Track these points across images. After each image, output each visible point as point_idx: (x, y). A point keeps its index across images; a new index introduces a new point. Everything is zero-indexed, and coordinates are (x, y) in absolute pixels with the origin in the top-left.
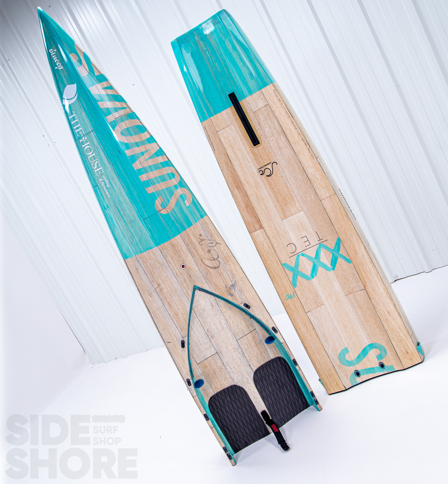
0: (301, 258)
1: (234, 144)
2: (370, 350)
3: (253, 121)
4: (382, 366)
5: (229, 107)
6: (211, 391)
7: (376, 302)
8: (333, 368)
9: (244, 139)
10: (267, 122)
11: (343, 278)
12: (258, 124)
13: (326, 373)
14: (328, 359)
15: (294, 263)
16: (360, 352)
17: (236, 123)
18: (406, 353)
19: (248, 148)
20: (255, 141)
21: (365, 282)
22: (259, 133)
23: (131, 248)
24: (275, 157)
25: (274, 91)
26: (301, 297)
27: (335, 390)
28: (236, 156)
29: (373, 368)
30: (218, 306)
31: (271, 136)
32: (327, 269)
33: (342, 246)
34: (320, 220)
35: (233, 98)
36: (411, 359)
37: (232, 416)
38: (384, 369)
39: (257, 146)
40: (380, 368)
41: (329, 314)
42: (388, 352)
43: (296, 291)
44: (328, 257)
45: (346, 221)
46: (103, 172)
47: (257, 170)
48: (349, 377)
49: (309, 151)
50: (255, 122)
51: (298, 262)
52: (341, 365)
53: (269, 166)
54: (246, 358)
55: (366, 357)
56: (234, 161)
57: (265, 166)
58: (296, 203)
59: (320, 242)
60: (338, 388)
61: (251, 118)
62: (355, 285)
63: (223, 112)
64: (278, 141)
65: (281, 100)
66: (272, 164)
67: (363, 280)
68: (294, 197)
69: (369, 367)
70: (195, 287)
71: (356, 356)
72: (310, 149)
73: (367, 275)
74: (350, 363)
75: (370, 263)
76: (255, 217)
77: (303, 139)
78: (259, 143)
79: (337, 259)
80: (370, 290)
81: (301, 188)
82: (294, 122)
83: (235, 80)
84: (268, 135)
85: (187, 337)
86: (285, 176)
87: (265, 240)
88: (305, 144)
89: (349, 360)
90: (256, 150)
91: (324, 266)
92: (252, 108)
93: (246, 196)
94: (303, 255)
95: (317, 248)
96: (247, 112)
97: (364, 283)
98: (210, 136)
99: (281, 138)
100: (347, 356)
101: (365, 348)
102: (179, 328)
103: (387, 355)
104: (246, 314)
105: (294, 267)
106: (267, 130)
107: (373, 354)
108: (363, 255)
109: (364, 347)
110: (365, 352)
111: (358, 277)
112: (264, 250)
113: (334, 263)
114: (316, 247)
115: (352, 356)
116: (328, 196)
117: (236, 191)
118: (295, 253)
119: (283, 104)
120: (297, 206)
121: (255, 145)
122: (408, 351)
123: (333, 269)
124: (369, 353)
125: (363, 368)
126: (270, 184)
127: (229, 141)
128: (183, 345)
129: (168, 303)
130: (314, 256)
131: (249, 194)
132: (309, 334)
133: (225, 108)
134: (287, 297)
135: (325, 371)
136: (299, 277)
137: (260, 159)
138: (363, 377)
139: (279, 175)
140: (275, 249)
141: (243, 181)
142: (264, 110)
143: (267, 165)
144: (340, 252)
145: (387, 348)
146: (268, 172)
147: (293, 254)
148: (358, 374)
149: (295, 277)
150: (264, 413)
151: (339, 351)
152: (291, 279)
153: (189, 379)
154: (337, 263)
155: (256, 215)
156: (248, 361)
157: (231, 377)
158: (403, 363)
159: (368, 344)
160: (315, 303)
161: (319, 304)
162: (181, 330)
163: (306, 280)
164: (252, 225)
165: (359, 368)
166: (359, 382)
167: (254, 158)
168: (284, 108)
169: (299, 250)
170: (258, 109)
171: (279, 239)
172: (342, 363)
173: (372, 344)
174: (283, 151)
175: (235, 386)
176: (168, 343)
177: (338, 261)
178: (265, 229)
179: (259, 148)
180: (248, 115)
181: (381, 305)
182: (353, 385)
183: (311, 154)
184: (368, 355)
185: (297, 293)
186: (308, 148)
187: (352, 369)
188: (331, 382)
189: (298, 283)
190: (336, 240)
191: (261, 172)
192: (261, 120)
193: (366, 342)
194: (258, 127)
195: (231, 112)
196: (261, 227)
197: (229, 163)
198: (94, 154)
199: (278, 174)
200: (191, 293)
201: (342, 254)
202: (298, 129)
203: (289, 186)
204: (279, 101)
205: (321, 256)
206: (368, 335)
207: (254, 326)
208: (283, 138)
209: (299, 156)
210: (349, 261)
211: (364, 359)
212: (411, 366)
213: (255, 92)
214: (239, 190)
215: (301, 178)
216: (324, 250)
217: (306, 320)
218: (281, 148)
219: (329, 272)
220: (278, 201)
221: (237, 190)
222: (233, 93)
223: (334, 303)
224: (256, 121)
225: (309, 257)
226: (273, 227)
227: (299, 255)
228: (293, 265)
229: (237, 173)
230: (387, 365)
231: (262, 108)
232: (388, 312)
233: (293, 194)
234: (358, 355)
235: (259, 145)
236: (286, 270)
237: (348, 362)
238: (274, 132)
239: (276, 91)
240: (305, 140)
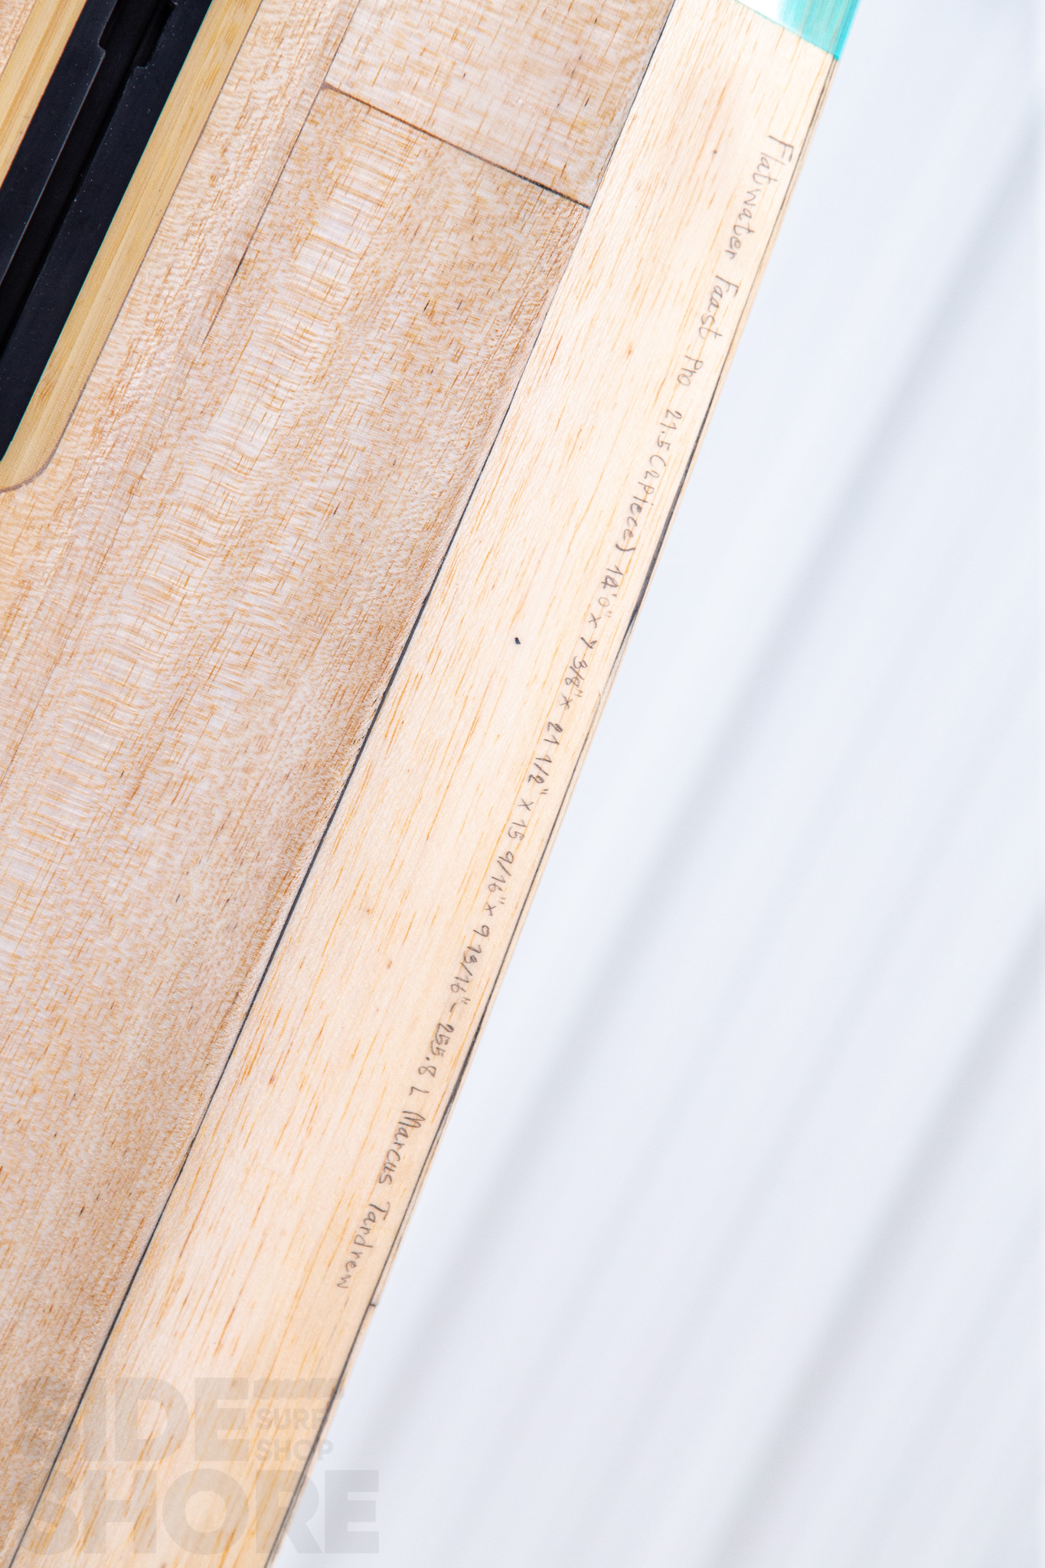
3: (205, 157)
10: (335, 352)
22: (118, 343)
25: (774, 150)
31: (211, 532)
49: (387, 1143)
61: (230, 102)
64: (225, 676)
65: (731, 305)
72: (420, 1138)
77: (472, 956)
82: (593, 679)
84: (189, 491)
88: (442, 1033)
99: (288, 678)
106: (243, 425)
119: (704, 380)
142: (461, 210)
168: (670, 437)
170: (416, 107)
174: (144, 833)
183: (382, 1194)
186: (414, 1104)
192: (309, 257)
194: (176, 280)
202: (545, 810)
204: (703, 307)
218: (151, 782)
224: (244, 193)
231: (466, 165)
238: (287, 544)
239: (782, 172)
240: (477, 992)
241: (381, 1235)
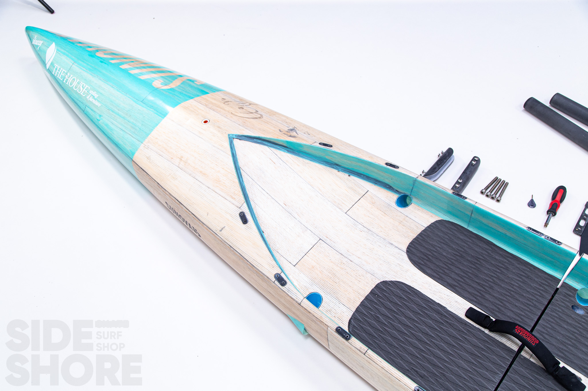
6: (344, 309)
23: (136, 139)
30: (284, 163)
37: (411, 344)
46: (89, 88)
54: (377, 235)
70: (230, 136)
85: (245, 205)
102: (228, 198)
104: (338, 171)
128: (245, 221)
129: (201, 172)
153: (278, 274)
156: (384, 239)
157: (367, 272)
162: (232, 198)
175: (384, 283)
176: (221, 231)
198: (78, 80)
200: (227, 145)
207: (364, 187)
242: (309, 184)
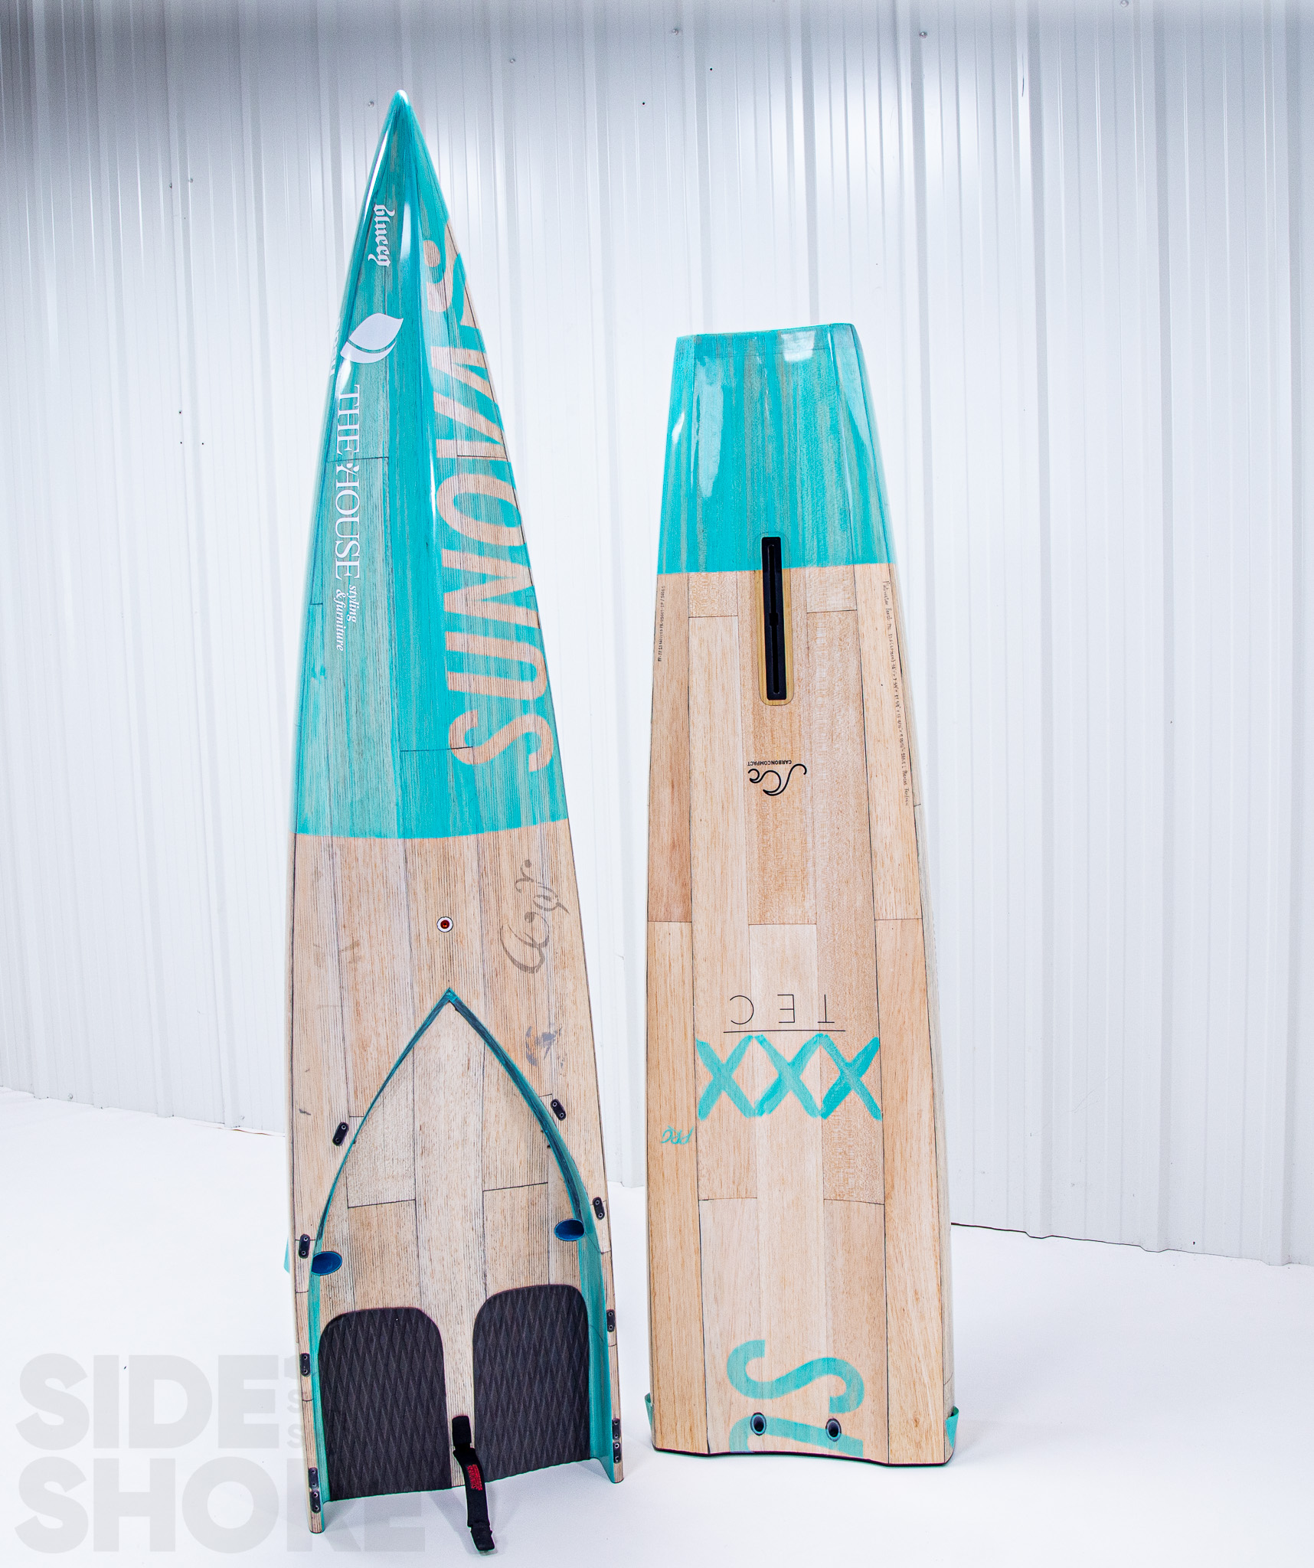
0: (755, 1044)
1: (719, 669)
2: (820, 1374)
3: (795, 634)
4: (834, 1430)
5: (749, 569)
6: (349, 1298)
7: (897, 1250)
8: (701, 1380)
9: (749, 668)
10: (829, 655)
11: (840, 1150)
12: (804, 647)
13: (676, 1385)
14: (700, 1351)
15: (730, 1053)
16: (791, 1369)
17: (748, 618)
18: (913, 1425)
19: (749, 695)
20: (776, 687)
21: (893, 1187)
22: (795, 670)
23: (331, 812)
24: (808, 753)
25: (885, 584)
26: (704, 1150)
27: (677, 1444)
28: (710, 703)
29: (806, 1427)
30: (482, 1076)
31: (824, 692)
32: (809, 1107)
33: (875, 1063)
34: (851, 971)
35: (772, 550)
36: (918, 1445)
37: (371, 1392)
38: (836, 1441)
39: (777, 702)
40: (825, 1433)
41: (757, 1229)
42: (867, 1401)
43: (700, 1128)
44: (825, 1075)
45: (917, 1001)
46: (358, 576)
47: (746, 763)
48: (731, 1426)
49: (903, 778)
50: (800, 640)
51: (742, 1054)
52: (728, 1381)
53: (783, 770)
54: (484, 1250)
55: (801, 1390)
56: (699, 712)
57: (773, 763)
58: (807, 896)
59: (823, 1026)
60: (690, 1441)
61: (794, 624)
62: (861, 1182)
63: (728, 573)
64: (838, 714)
65: (891, 614)
66: (792, 765)
67: (889, 1180)
68: (811, 881)
69: (797, 1418)
70: (449, 994)
71: (777, 1375)
72: (908, 775)
73: (905, 1170)
74: (753, 1388)
75: (928, 1140)
76: (684, 885)
77: (901, 740)
78: (783, 697)
79: (846, 1090)
80: (894, 1212)
81: (838, 864)
82: (899, 685)
83: (800, 510)
84: (817, 688)
85: (360, 1120)
86: (813, 813)
87: (680, 958)
88: (903, 756)
89: (754, 1377)
90: (768, 712)
91: (804, 1096)
92: (808, 600)
93: (686, 816)
94: (762, 1042)
95: (808, 1039)
96: (789, 606)
97: (888, 1187)
98: (664, 620)
99: (847, 710)
100: (753, 1363)
101: (811, 1363)
102: (351, 1086)
103: (860, 1407)
104: (542, 1131)
105: (724, 1062)
106: (821, 673)
107: (823, 1389)
108: (920, 1114)
109: (808, 1359)
110: (805, 1374)
111: (881, 1166)
112: (665, 983)
113: (834, 1099)
114: (807, 1037)
115: (765, 1370)
116: (899, 917)
117: (665, 793)
118: (743, 1028)
119: (893, 627)
120: (807, 905)
121: (770, 697)
122: (921, 1422)
123: (825, 1116)
124: (817, 1380)
125: (780, 1416)
126: (763, 816)
127: (709, 654)
128: (339, 1137)
129: (357, 1004)
130: (789, 1058)
131: (696, 815)
132: (680, 1259)
133: (739, 567)
134: (668, 1134)
135: (676, 1379)
136: (724, 1094)
137: (768, 739)
138: (768, 1440)
139: (797, 804)
140: (698, 991)
141: (696, 775)
142: (838, 621)
143: (780, 763)
144: (864, 1079)
145: (868, 1386)
146: (771, 782)
147: (737, 1028)
148: (759, 1425)
149: (713, 1092)
150: (461, 1422)
151: (739, 1342)
152: (701, 1092)
153: (309, 1237)
154: (843, 1103)
155: (688, 881)
156: (485, 1261)
157: (419, 1284)
158: (894, 1446)
159: (823, 1355)
160: (734, 1182)
161: (743, 1191)
162: (356, 1092)
163: (739, 1113)
164: (665, 899)
165: (770, 1410)
166: (751, 1449)
167: (752, 729)
168: (892, 639)
169: (755, 1024)
170: (823, 609)
171: (719, 970)
172: (730, 1377)
173: (834, 1360)
174: (837, 746)
175: (420, 1315)
176: (301, 1111)
177: (847, 1099)
178: (695, 928)
179: (779, 708)
180: (790, 614)
181: (906, 1265)
182: (732, 1451)
183: (906, 787)
184: (809, 1385)
185: (699, 1134)
186: (904, 769)
187: (750, 1407)
188: (677, 1415)
189: (714, 1111)
190: (867, 1040)
191: (754, 775)
192: (818, 641)
193: (821, 1348)
194: (799, 656)
195: (748, 585)
196: (687, 918)
197: (682, 711)
198: (357, 519)
199: (797, 800)
200: (430, 1005)
201: (865, 1085)
202: (902, 710)
203: (810, 845)
204: (886, 615)
205: (808, 1065)
206: (834, 1330)
207: (547, 1174)
208: (853, 715)
209: (874, 777)
210: (876, 1111)
211: (793, 1393)
212: (910, 1463)
213: (836, 565)
214: (676, 795)
215: (851, 838)
216: (825, 1053)
217: (690, 1219)
218: (834, 737)
219: (809, 1116)
220: (764, 870)
221: (668, 790)
222: (779, 539)
223: (785, 1206)
224: (803, 637)
225: (774, 1055)
226: (718, 930)
227: (750, 1038)
228: (723, 1056)
229: (692, 749)
230: (848, 1433)
231: (835, 613)
232: (916, 1293)
233: (811, 869)
234: (784, 1375)
235: (782, 702)
236: (700, 1062)
237: (748, 1380)
238: (837, 688)
239: (889, 586)
240: (906, 745)
241: (910, 793)
242: (482, 1122)
